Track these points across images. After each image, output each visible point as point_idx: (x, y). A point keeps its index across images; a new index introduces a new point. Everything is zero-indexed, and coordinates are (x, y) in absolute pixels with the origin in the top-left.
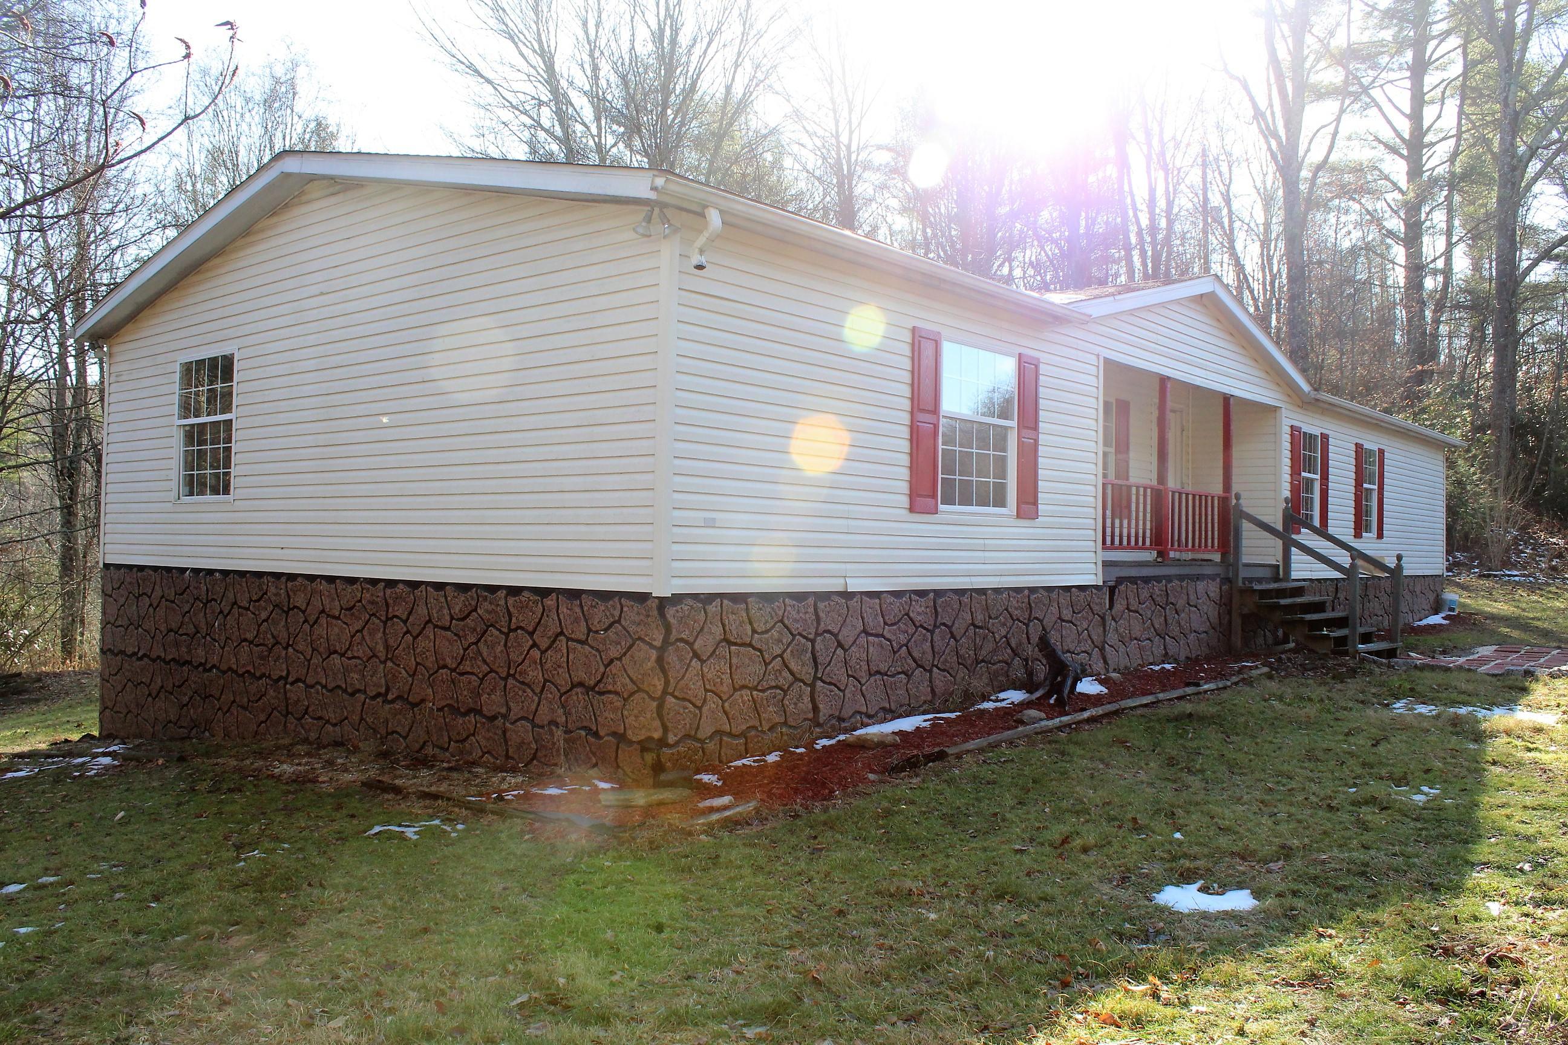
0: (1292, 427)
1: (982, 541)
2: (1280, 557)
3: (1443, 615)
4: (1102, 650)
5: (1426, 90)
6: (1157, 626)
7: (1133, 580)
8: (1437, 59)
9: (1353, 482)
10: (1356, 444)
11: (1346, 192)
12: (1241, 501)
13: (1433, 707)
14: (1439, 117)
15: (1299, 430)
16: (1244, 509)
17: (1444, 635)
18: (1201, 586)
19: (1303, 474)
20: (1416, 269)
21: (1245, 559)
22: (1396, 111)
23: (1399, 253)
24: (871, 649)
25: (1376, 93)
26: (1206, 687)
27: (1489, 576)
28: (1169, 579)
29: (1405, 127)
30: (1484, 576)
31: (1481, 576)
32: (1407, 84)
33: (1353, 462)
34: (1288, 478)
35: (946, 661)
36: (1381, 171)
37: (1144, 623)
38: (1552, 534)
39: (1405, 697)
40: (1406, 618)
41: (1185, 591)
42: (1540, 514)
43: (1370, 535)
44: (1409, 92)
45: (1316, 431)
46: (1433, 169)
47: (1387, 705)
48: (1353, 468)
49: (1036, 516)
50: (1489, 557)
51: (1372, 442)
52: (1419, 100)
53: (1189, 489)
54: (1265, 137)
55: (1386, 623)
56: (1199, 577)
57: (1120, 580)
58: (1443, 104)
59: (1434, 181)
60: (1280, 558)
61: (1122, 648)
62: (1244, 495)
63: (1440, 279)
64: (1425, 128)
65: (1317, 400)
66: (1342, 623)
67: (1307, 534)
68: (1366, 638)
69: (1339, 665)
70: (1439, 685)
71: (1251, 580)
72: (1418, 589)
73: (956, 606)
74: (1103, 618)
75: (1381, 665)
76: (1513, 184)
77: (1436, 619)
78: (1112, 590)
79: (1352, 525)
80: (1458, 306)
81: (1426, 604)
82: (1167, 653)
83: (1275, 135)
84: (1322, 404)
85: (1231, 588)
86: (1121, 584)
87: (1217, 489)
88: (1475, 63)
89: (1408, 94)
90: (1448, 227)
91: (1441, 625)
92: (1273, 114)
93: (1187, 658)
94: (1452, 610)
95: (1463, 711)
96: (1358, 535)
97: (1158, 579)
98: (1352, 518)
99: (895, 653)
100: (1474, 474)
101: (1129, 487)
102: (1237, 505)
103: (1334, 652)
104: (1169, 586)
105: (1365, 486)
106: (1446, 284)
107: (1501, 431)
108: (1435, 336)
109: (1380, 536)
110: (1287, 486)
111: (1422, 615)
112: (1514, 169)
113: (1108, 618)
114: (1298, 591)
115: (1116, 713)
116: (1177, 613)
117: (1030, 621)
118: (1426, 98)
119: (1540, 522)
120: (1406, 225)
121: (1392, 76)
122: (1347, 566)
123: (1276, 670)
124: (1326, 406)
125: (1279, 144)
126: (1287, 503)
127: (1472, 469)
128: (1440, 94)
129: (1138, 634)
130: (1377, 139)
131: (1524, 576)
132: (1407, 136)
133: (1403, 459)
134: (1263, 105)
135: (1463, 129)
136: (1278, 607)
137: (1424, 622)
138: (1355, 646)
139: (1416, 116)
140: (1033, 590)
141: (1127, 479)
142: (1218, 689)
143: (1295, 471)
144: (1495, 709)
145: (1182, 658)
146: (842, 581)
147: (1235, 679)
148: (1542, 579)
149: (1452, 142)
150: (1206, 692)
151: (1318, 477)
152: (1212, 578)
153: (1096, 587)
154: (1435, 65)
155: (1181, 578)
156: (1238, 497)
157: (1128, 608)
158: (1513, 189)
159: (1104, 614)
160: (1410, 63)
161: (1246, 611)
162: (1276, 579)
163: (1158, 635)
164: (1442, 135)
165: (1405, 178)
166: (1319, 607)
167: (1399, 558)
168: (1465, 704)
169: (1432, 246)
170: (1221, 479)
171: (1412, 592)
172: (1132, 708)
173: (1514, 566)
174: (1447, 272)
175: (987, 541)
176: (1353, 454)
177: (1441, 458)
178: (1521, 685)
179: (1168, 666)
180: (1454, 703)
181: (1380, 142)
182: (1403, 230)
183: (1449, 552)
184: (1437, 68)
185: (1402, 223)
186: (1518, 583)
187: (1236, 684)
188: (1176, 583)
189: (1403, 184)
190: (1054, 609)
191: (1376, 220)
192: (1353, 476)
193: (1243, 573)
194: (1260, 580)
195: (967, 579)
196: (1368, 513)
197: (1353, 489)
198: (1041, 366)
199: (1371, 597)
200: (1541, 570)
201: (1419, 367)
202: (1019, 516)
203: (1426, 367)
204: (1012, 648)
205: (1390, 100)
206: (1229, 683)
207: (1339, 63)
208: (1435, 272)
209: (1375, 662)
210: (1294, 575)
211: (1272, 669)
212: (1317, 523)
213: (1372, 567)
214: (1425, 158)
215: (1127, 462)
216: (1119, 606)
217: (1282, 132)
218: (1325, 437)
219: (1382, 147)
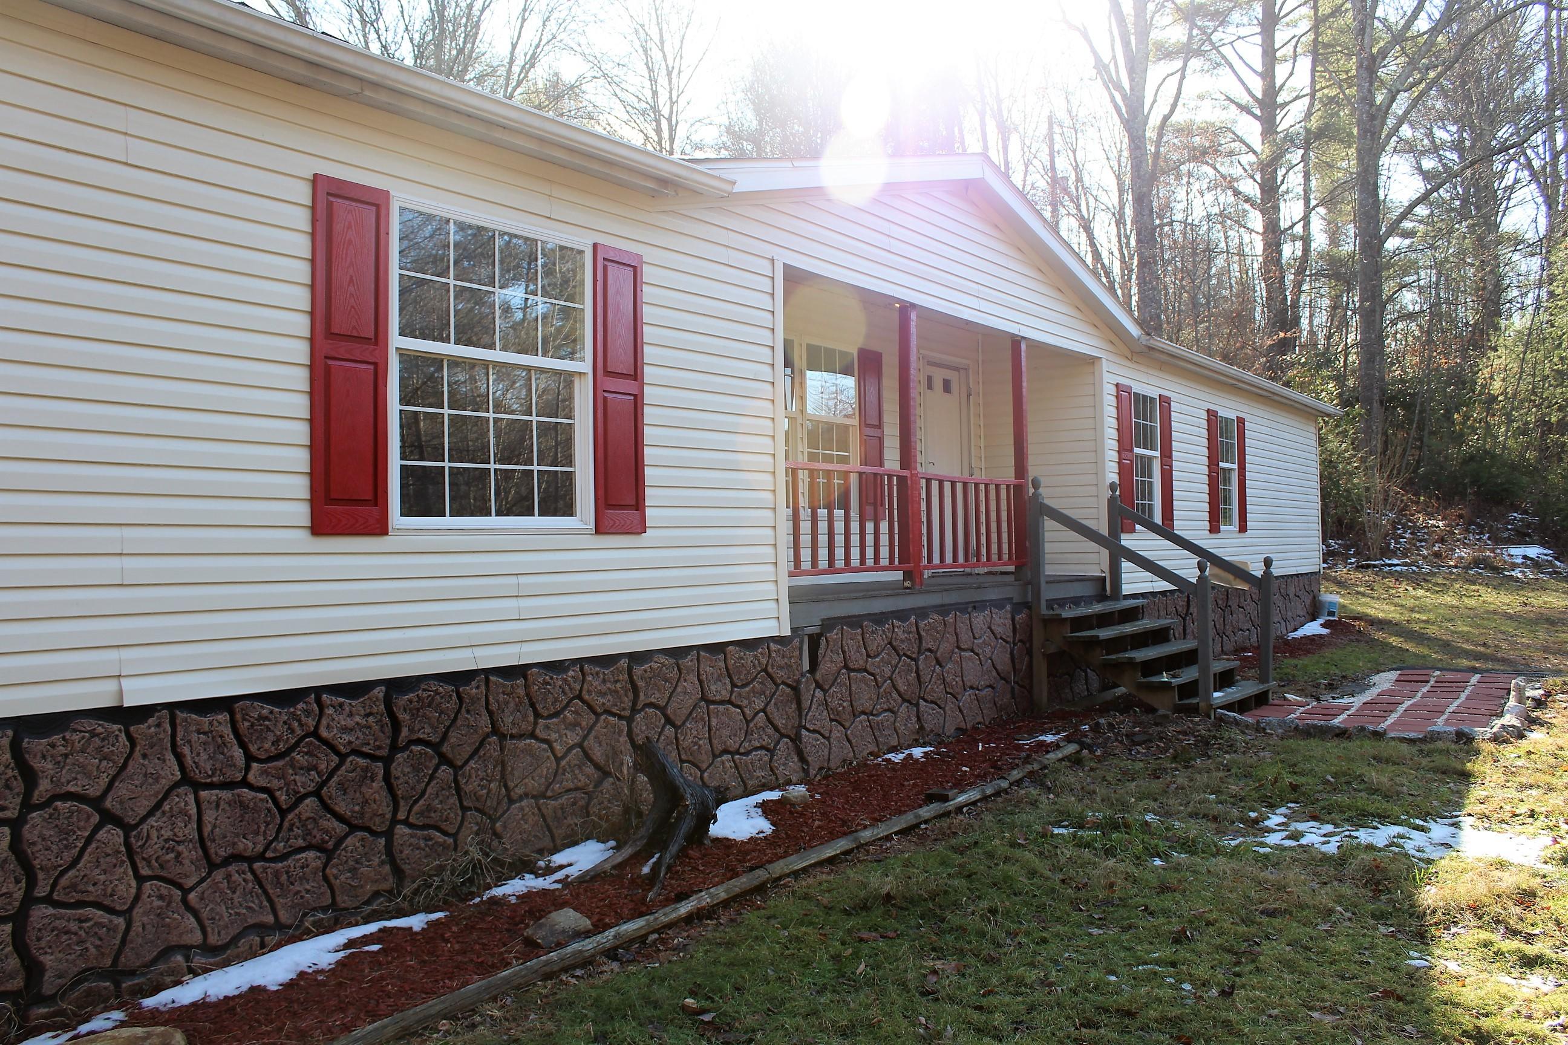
0: (1117, 385)
1: (513, 580)
2: (1106, 566)
3: (1321, 621)
4: (796, 739)
5: (1276, 47)
6: (902, 688)
7: (854, 621)
8: (1287, 14)
9: (1206, 461)
10: (1208, 411)
11: (1200, 155)
12: (1041, 490)
13: (1330, 828)
14: (1291, 74)
15: (1128, 390)
16: (1047, 501)
17: (1327, 653)
18: (979, 620)
19: (1136, 450)
20: (1274, 235)
21: (1050, 570)
22: (1247, 69)
23: (1256, 220)
24: (209, 816)
25: (1226, 50)
26: (962, 799)
27: (1368, 566)
28: (922, 613)
29: (1257, 86)
30: (1363, 567)
31: (1359, 567)
32: (1258, 39)
33: (1205, 433)
34: (1114, 456)
35: (429, 808)
36: (1234, 134)
37: (878, 686)
38: (1431, 516)
39: (1284, 801)
40: (1278, 629)
41: (952, 630)
42: (1417, 494)
43: (1231, 528)
44: (1260, 49)
45: (1153, 392)
46: (1287, 130)
47: (1256, 821)
48: (1205, 442)
49: (641, 528)
50: (1366, 544)
51: (1229, 409)
52: (1270, 55)
53: (981, 476)
54: (1108, 88)
55: (1254, 639)
56: (977, 606)
57: (828, 624)
58: (1295, 61)
59: (1289, 139)
60: (1106, 569)
61: (837, 732)
62: (1043, 481)
63: (1299, 244)
64: (1278, 85)
65: (1151, 349)
66: (1189, 658)
67: (1141, 531)
68: (1225, 680)
69: (1185, 733)
70: (1335, 775)
71: (1062, 602)
72: (1292, 591)
73: (452, 704)
74: (795, 689)
75: (1243, 727)
76: (1373, 134)
77: (1313, 628)
78: (814, 641)
79: (1206, 516)
80: (1318, 275)
81: (1299, 609)
82: (922, 728)
83: (1119, 87)
84: (1157, 355)
85: (1030, 617)
86: (831, 630)
87: (1008, 475)
88: (1326, 18)
89: (1260, 50)
90: (1305, 191)
91: (1320, 636)
92: (1116, 63)
93: (958, 729)
94: (1332, 614)
95: (1381, 836)
96: (1214, 529)
97: (902, 615)
98: (1206, 507)
99: (283, 813)
100: (1346, 451)
101: (882, 476)
102: (1036, 495)
103: (1178, 709)
104: (922, 624)
105: (1222, 465)
106: (1306, 250)
107: (1371, 404)
108: (1295, 305)
109: (1243, 528)
110: (1114, 467)
111: (1297, 624)
112: (1373, 118)
113: (807, 689)
114: (1130, 615)
115: (760, 889)
116: (939, 663)
117: (634, 710)
118: (1278, 54)
119: (1417, 503)
120: (1263, 191)
121: (1242, 31)
122: (1194, 581)
123: (1090, 748)
124: (1164, 357)
125: (1124, 97)
126: (1113, 490)
127: (1344, 445)
128: (1292, 50)
129: (868, 706)
130: (1228, 99)
131: (1405, 564)
132: (1259, 96)
133: (1267, 430)
134: (1106, 58)
135: (1317, 87)
136: (1095, 642)
137: (1300, 633)
138: (1208, 696)
139: (1268, 74)
140: (637, 658)
141: (881, 465)
142: (985, 798)
143: (1124, 447)
144: (1432, 825)
145: (950, 729)
146: (111, 686)
147: (1016, 774)
148: (1426, 569)
149: (1307, 100)
150: (959, 809)
151: (1157, 454)
152: (999, 604)
153: (779, 640)
154: (1285, 20)
155: (943, 610)
156: (1036, 484)
157: (846, 667)
158: (1373, 139)
159: (798, 682)
160: (1260, 16)
161: (1052, 649)
162: (1102, 597)
163: (904, 700)
164: (1294, 95)
165: (1260, 138)
166: (1159, 636)
167: (1268, 562)
168: (1385, 818)
169: (1290, 211)
170: (1011, 461)
171: (1285, 597)
172: (796, 874)
173: (1393, 554)
174: (1306, 240)
175: (523, 580)
176: (1205, 424)
177: (1313, 430)
178: (1459, 767)
179: (918, 752)
180: (1362, 818)
181: (1233, 101)
182: (1259, 196)
183: (1324, 541)
184: (1288, 25)
185: (1257, 186)
186: (1400, 573)
187: (1018, 783)
188: (934, 618)
189: (1258, 146)
190: (690, 684)
191: (1229, 184)
192: (1206, 452)
193: (1048, 593)
194: (1076, 601)
195: (467, 653)
196: (1227, 501)
197: (1206, 470)
198: (645, 268)
199: (1234, 607)
200: (1425, 558)
201: (1282, 335)
202: (598, 531)
203: (1289, 334)
204: (597, 766)
205: (1241, 58)
206: (1005, 784)
207: (1186, 19)
208: (1294, 238)
209: (1237, 723)
210: (1127, 589)
211: (1083, 746)
212: (1158, 519)
213: (1231, 577)
214: (1278, 119)
215: (881, 440)
216: (829, 663)
217: (1126, 85)
218: (1165, 401)
219: (1233, 107)
